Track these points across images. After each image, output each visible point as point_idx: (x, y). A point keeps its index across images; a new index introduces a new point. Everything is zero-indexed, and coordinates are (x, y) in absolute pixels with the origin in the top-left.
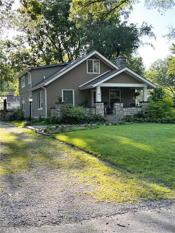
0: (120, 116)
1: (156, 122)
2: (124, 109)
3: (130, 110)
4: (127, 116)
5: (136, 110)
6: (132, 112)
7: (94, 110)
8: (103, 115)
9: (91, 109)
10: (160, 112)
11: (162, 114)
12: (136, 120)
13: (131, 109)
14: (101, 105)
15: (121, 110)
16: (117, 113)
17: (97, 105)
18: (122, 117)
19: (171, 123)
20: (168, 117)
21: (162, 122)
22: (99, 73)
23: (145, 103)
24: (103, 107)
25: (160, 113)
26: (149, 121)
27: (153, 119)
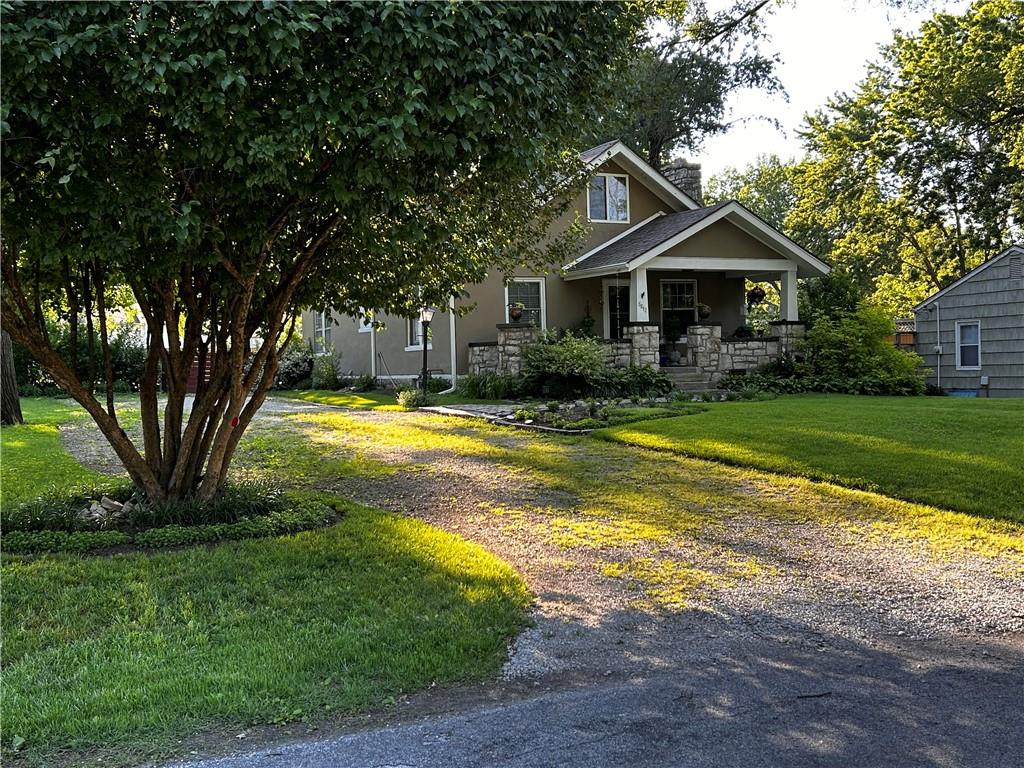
0: (712, 372)
1: (843, 391)
2: (724, 349)
3: (744, 352)
4: (733, 372)
5: (762, 349)
6: (750, 359)
7: (628, 351)
8: (656, 368)
9: (618, 348)
10: (852, 357)
11: (860, 365)
12: (775, 385)
13: (745, 348)
14: (650, 333)
15: (715, 352)
16: (702, 361)
17: (638, 333)
18: (717, 376)
19: (893, 395)
20: (883, 375)
21: (863, 392)
22: (628, 222)
23: (789, 326)
24: (656, 342)
25: (852, 360)
26: (818, 390)
27: (830, 379)
